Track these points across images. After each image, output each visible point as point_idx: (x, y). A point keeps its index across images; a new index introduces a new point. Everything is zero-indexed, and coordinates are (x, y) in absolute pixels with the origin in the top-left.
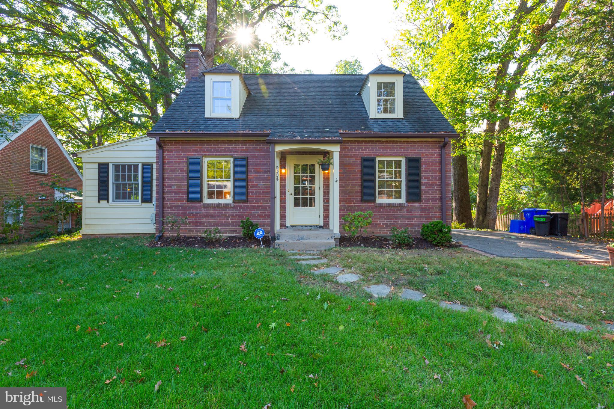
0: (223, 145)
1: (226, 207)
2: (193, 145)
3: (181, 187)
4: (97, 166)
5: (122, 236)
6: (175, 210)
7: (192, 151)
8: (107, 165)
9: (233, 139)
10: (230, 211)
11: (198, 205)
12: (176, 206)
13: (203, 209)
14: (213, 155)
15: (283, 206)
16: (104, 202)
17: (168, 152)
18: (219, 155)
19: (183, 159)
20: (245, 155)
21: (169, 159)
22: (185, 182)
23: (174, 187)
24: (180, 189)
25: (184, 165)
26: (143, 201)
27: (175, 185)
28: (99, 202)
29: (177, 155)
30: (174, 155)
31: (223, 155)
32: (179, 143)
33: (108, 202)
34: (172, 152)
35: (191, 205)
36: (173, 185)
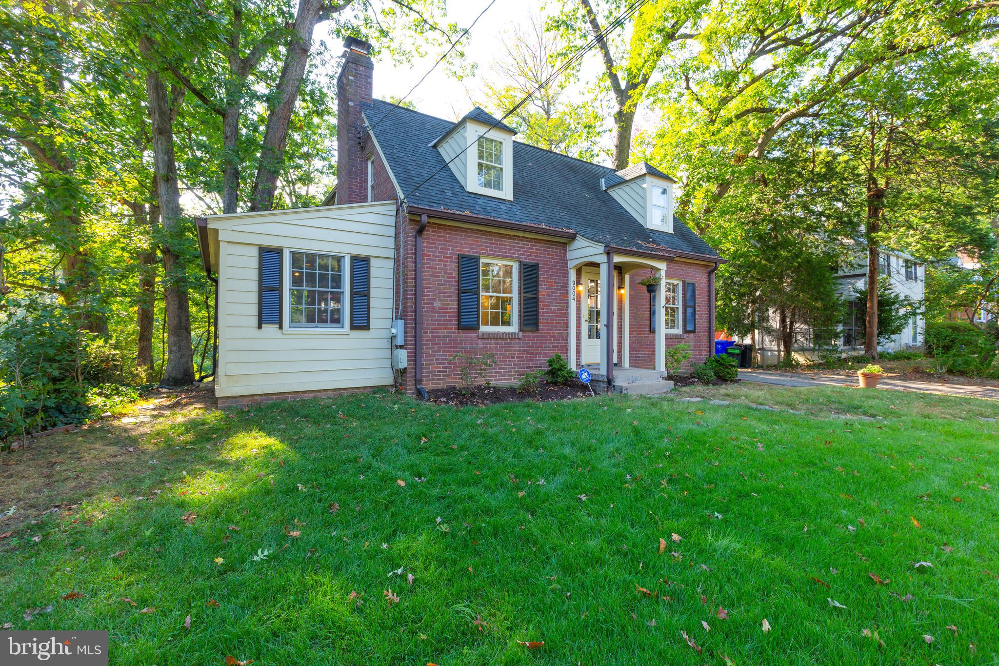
0: (506, 241)
1: (511, 339)
2: (466, 236)
3: (449, 304)
4: (255, 252)
5: (311, 395)
6: (439, 344)
7: (467, 245)
8: (279, 252)
9: (521, 235)
10: (516, 345)
11: (473, 335)
12: (440, 336)
13: (480, 342)
14: (494, 255)
15: (579, 339)
16: (270, 329)
17: (428, 243)
18: (503, 256)
19: (451, 258)
20: (533, 260)
21: (429, 256)
22: (454, 297)
23: (437, 304)
24: (446, 308)
25: (453, 267)
26: (353, 327)
27: (440, 300)
28: (260, 327)
29: (442, 249)
30: (437, 248)
31: (507, 257)
32: (445, 229)
33: (281, 327)
34: (435, 244)
35: (463, 335)
36: (435, 300)
